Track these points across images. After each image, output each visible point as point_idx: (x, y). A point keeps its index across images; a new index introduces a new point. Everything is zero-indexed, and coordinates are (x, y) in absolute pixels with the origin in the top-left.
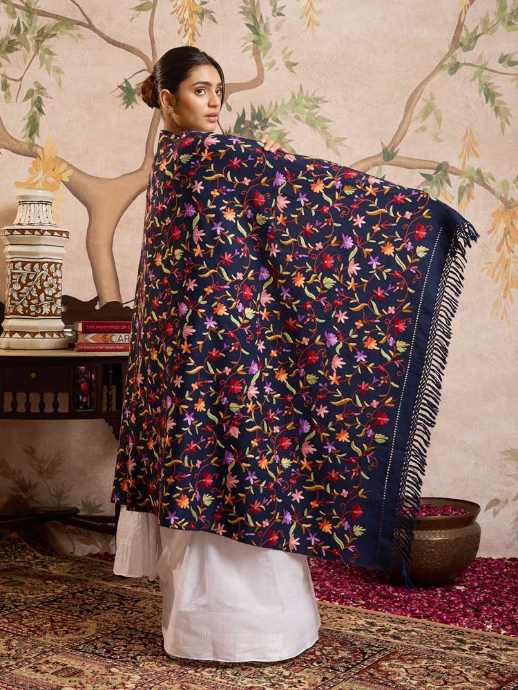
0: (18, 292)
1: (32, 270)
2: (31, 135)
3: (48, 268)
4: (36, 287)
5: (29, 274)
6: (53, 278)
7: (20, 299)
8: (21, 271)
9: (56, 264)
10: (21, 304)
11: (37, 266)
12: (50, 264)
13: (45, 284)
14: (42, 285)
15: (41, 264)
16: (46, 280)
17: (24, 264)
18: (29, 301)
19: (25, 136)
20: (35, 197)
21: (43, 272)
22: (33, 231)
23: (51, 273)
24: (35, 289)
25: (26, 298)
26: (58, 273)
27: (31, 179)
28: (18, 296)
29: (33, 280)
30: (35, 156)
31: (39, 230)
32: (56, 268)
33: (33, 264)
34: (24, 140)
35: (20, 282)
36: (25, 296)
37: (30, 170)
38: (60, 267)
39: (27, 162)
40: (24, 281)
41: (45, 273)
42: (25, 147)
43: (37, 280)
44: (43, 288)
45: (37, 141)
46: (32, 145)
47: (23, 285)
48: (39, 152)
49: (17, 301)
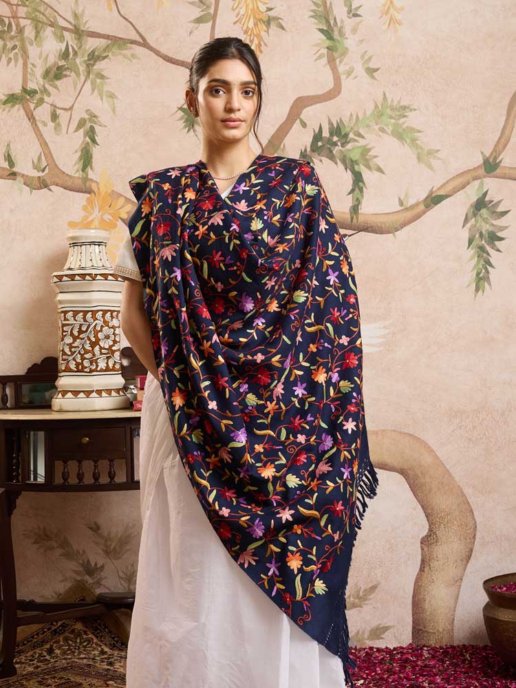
0: (70, 346)
1: (85, 321)
2: (84, 169)
3: (103, 316)
4: (89, 339)
5: (81, 325)
6: (110, 328)
7: (73, 353)
8: (72, 321)
9: (112, 312)
10: (74, 359)
11: (89, 315)
12: (105, 312)
13: (100, 335)
14: (96, 336)
15: (94, 313)
16: (101, 331)
17: (76, 313)
18: (82, 356)
19: (78, 171)
20: (86, 238)
21: (97, 321)
22: (83, 276)
23: (106, 323)
24: (88, 342)
25: (79, 353)
26: (115, 322)
27: (87, 217)
28: (70, 351)
29: (87, 330)
30: (89, 191)
31: (90, 275)
32: (112, 317)
33: (86, 313)
34: (77, 175)
35: (72, 334)
36: (78, 350)
37: (85, 208)
38: (117, 316)
39: (80, 199)
40: (76, 333)
41: (100, 323)
42: (79, 183)
43: (91, 332)
44: (98, 340)
45: (91, 175)
46: (86, 179)
47: (75, 338)
48: (94, 187)
49: (69, 356)
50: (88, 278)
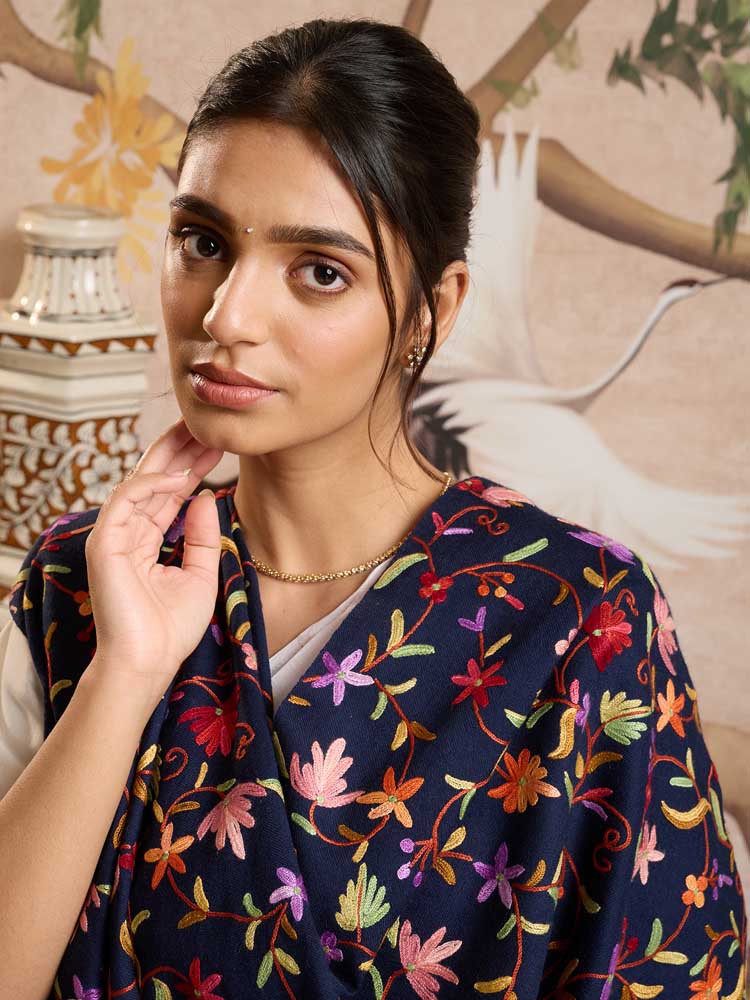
0: (19, 493)
1: (52, 442)
2: (80, 30)
3: (97, 432)
4: (60, 484)
5: (43, 451)
6: (111, 456)
7: (23, 509)
8: (22, 437)
9: (118, 420)
10: (26, 523)
11: (62, 432)
12: (100, 423)
13: (87, 477)
14: (77, 481)
15: (73, 427)
16: (90, 466)
17: (32, 421)
18: (44, 519)
19: (64, 34)
20: (63, 240)
21: (79, 447)
23: (103, 447)
24: (57, 491)
25: (38, 511)
26: (126, 442)
27: (81, 153)
28: (19, 502)
29: (55, 466)
30: (90, 89)
32: (119, 431)
33: (54, 425)
34: (63, 44)
35: (22, 467)
36: (34, 505)
37: (79, 130)
38: (131, 428)
39: (69, 105)
40: (31, 464)
41: (87, 446)
42: (66, 65)
43: (64, 470)
44: (80, 488)
45: (96, 48)
46: (83, 58)
47: (30, 477)
48: (102, 79)
49: (14, 512)
50: (59, 349)
